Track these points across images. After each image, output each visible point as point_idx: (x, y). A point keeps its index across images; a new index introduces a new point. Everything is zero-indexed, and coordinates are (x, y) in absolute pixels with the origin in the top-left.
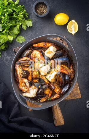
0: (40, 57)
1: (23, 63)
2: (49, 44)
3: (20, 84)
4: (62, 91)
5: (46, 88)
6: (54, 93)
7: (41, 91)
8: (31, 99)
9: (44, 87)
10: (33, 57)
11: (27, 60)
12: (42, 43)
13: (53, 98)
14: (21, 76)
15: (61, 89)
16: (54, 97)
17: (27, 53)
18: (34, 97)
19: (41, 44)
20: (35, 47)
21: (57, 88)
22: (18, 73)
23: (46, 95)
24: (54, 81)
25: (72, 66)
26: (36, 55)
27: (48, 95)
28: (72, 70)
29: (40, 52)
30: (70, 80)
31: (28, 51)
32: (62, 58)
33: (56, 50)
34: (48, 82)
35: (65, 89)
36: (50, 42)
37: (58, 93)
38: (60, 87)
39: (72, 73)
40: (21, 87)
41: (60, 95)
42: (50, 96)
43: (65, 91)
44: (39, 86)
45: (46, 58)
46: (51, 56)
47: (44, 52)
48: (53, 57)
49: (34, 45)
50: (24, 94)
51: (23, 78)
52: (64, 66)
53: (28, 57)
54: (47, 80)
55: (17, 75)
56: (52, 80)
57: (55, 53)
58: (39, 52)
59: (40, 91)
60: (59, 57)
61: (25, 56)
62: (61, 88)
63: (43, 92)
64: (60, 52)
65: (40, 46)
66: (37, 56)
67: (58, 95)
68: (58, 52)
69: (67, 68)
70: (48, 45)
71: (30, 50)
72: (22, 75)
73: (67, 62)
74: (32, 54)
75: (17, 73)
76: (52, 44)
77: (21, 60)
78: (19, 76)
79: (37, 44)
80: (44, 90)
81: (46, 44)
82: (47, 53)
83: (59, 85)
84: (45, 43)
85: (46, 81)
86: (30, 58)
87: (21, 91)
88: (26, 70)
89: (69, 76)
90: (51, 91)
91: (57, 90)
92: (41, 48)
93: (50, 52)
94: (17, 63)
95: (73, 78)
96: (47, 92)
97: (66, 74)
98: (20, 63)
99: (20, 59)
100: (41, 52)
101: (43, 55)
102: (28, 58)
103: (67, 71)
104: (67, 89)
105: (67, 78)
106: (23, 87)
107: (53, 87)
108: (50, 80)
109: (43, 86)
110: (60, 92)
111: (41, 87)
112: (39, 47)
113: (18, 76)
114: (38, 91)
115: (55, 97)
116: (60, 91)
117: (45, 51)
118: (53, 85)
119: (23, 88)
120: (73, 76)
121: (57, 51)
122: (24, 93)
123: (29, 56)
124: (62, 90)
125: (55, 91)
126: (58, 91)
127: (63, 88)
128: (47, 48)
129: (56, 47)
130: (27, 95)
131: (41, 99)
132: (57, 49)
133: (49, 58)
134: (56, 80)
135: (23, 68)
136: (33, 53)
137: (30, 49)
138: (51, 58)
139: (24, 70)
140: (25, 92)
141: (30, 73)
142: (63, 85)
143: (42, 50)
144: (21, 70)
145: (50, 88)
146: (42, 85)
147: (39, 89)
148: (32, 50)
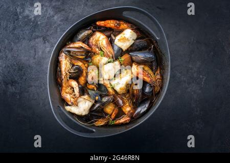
0: (106, 46)
1: (74, 51)
2: (125, 25)
3: (64, 88)
4: (137, 112)
5: (108, 103)
6: (120, 113)
7: (99, 107)
8: (80, 117)
9: (105, 100)
10: (94, 43)
11: (82, 47)
12: (112, 21)
13: (117, 122)
14: (67, 74)
15: (135, 108)
16: (120, 119)
17: (83, 34)
18: (85, 115)
19: (111, 24)
20: (100, 27)
21: (127, 104)
22: (63, 69)
23: (107, 114)
24: (124, 91)
25: (161, 69)
26: (98, 40)
27: (111, 115)
28: (158, 77)
29: (107, 36)
30: (153, 94)
31: (86, 32)
32: (144, 53)
33: (135, 36)
34: (114, 93)
35: (141, 109)
36: (127, 21)
37: (129, 113)
38: (134, 103)
39: (159, 82)
40: (65, 94)
41: (132, 118)
42: (113, 117)
43: (142, 112)
44: (97, 98)
45: (116, 48)
46: (125, 46)
47: (114, 38)
48: (128, 49)
49: (98, 23)
50: (68, 108)
51: (70, 78)
52: (147, 68)
53: (84, 42)
54: (113, 88)
55: (61, 71)
56: (120, 89)
57: (133, 42)
58: (104, 37)
59: (97, 105)
60: (138, 51)
61: (79, 41)
62: (135, 105)
63: (103, 109)
64: (143, 42)
65: (108, 26)
66: (100, 42)
67: (128, 118)
68: (138, 41)
69: (150, 72)
70: (123, 26)
71: (90, 31)
72: (69, 73)
73: (152, 62)
74: (92, 38)
75: (60, 68)
76: (130, 25)
77: (72, 46)
78: (64, 73)
79: (103, 22)
80: (104, 104)
81: (119, 25)
82: (119, 40)
83: (132, 100)
84: (118, 22)
85: (110, 90)
86: (88, 45)
87: (64, 102)
88: (77, 65)
89: (151, 87)
90: (116, 109)
91: (127, 109)
92: (110, 29)
93: (124, 40)
94: (64, 49)
95: (159, 91)
96: (109, 109)
97: (147, 83)
98: (69, 52)
99: (69, 44)
100: (109, 37)
101: (111, 42)
102: (85, 45)
103: (149, 77)
104: (146, 109)
105: (147, 90)
106: (68, 95)
107: (121, 102)
108: (118, 88)
109: (103, 97)
110: (132, 114)
111: (100, 99)
112: (107, 28)
113: (61, 74)
114: (93, 105)
115: (122, 121)
116: (132, 111)
117: (115, 36)
118: (122, 99)
119: (68, 97)
120: (159, 88)
121: (137, 39)
122: (68, 105)
123: (86, 40)
124: (136, 110)
125: (124, 110)
126: (129, 111)
127: (139, 106)
128: (121, 31)
129: (136, 33)
130: (73, 109)
131: (96, 121)
132: (138, 36)
133: (121, 49)
134: (128, 91)
135: (73, 61)
136: (94, 37)
137: (90, 29)
138: (124, 50)
139: (73, 65)
140: (70, 103)
141: (84, 72)
142: (140, 101)
143: (111, 33)
144: (68, 63)
145: (115, 103)
146: (101, 96)
147: (96, 102)
148: (94, 32)
